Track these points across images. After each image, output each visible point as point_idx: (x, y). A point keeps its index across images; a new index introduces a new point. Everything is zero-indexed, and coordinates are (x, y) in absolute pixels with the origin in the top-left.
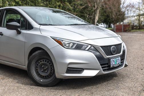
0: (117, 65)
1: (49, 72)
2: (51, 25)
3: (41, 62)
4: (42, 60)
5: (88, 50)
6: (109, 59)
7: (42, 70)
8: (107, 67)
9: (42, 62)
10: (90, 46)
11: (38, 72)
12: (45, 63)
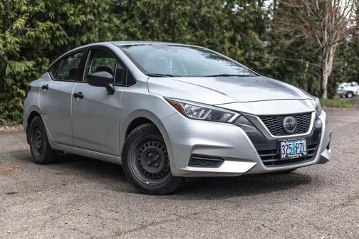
0: (297, 156)
1: (161, 166)
2: (171, 76)
3: (147, 146)
4: (149, 143)
5: (233, 123)
6: (278, 142)
7: (149, 162)
8: (275, 157)
9: (150, 147)
10: (237, 115)
11: (141, 166)
12: (155, 147)
